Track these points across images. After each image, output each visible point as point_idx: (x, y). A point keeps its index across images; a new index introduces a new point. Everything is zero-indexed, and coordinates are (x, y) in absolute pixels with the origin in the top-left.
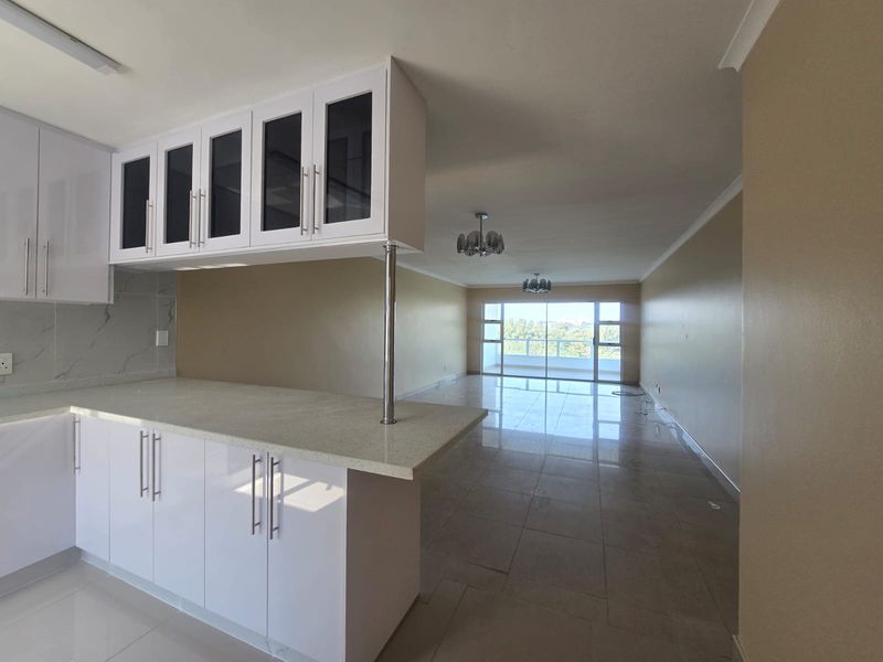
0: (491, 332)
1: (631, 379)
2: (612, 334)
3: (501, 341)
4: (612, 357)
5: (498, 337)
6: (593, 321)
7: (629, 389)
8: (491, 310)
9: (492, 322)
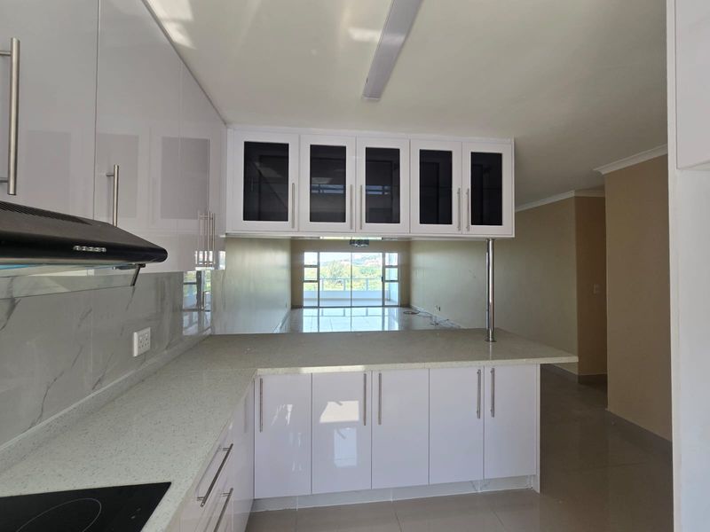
0: (309, 274)
1: (406, 303)
2: (393, 274)
3: (318, 281)
4: (394, 290)
5: (315, 278)
6: (381, 266)
7: (406, 310)
8: (309, 257)
9: (311, 266)
